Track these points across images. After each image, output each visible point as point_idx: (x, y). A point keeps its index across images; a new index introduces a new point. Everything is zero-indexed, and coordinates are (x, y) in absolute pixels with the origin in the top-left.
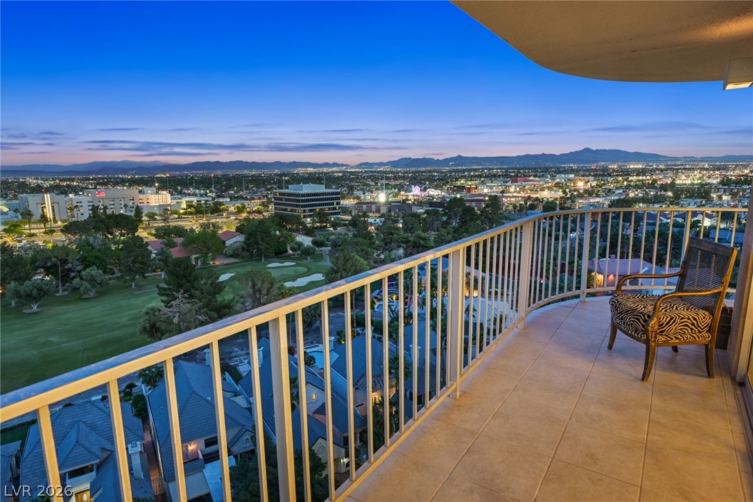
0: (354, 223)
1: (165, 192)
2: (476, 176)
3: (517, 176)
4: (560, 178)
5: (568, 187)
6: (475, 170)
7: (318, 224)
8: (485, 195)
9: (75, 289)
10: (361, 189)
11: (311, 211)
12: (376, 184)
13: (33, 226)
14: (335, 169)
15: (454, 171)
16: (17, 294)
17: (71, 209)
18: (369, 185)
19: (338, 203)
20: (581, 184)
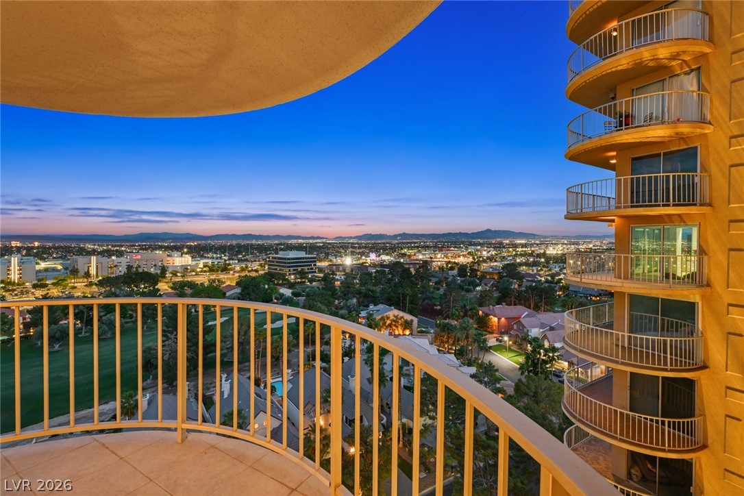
1: (187, 256)
2: (415, 247)
3: (442, 247)
5: (476, 255)
6: (415, 243)
8: (420, 260)
10: (334, 255)
11: (294, 270)
14: (318, 241)
15: (400, 243)
17: (111, 268)
19: (315, 265)
20: (485, 253)
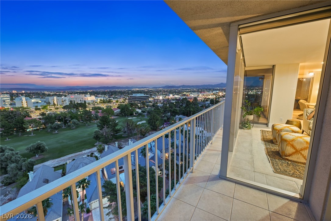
0: (153, 106)
1: (93, 96)
2: (189, 91)
3: (201, 91)
4: (215, 92)
5: (217, 95)
6: (189, 90)
7: (142, 106)
8: (192, 97)
9: (69, 126)
10: (154, 95)
11: (140, 102)
12: (159, 94)
13: (51, 107)
15: (182, 90)
16: (51, 128)
17: (63, 102)
18: (156, 94)
19: (148, 100)
20: (221, 94)
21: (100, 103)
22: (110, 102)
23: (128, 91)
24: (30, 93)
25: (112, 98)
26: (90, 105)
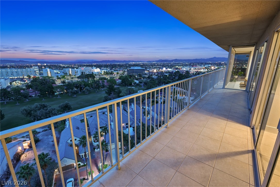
0: (149, 78)
1: (98, 68)
2: (181, 65)
3: (193, 65)
4: (206, 66)
5: (209, 68)
6: (181, 63)
7: (139, 78)
8: (184, 70)
9: (84, 92)
10: (149, 68)
11: (137, 74)
12: (153, 67)
13: (68, 77)
14: (141, 63)
15: (174, 63)
16: (72, 92)
17: (76, 72)
18: (151, 67)
19: (144, 72)
20: (213, 68)
21: (104, 74)
22: (112, 73)
23: (126, 64)
24: (50, 66)
25: (113, 71)
26: (97, 76)
